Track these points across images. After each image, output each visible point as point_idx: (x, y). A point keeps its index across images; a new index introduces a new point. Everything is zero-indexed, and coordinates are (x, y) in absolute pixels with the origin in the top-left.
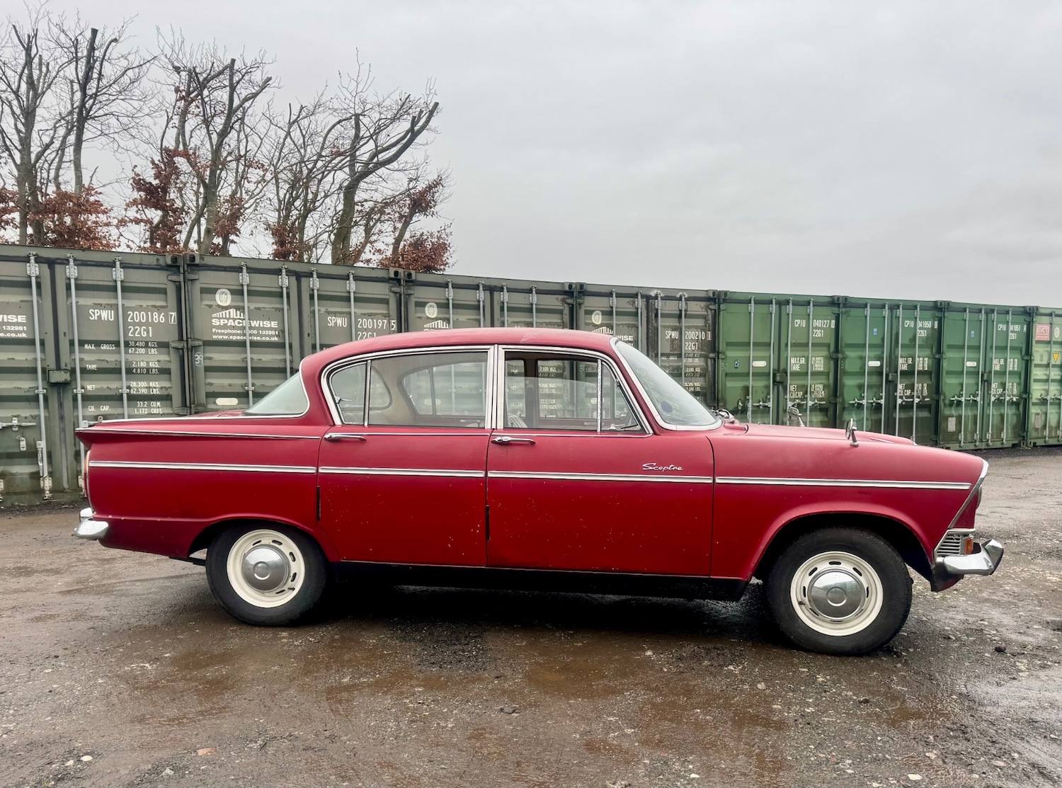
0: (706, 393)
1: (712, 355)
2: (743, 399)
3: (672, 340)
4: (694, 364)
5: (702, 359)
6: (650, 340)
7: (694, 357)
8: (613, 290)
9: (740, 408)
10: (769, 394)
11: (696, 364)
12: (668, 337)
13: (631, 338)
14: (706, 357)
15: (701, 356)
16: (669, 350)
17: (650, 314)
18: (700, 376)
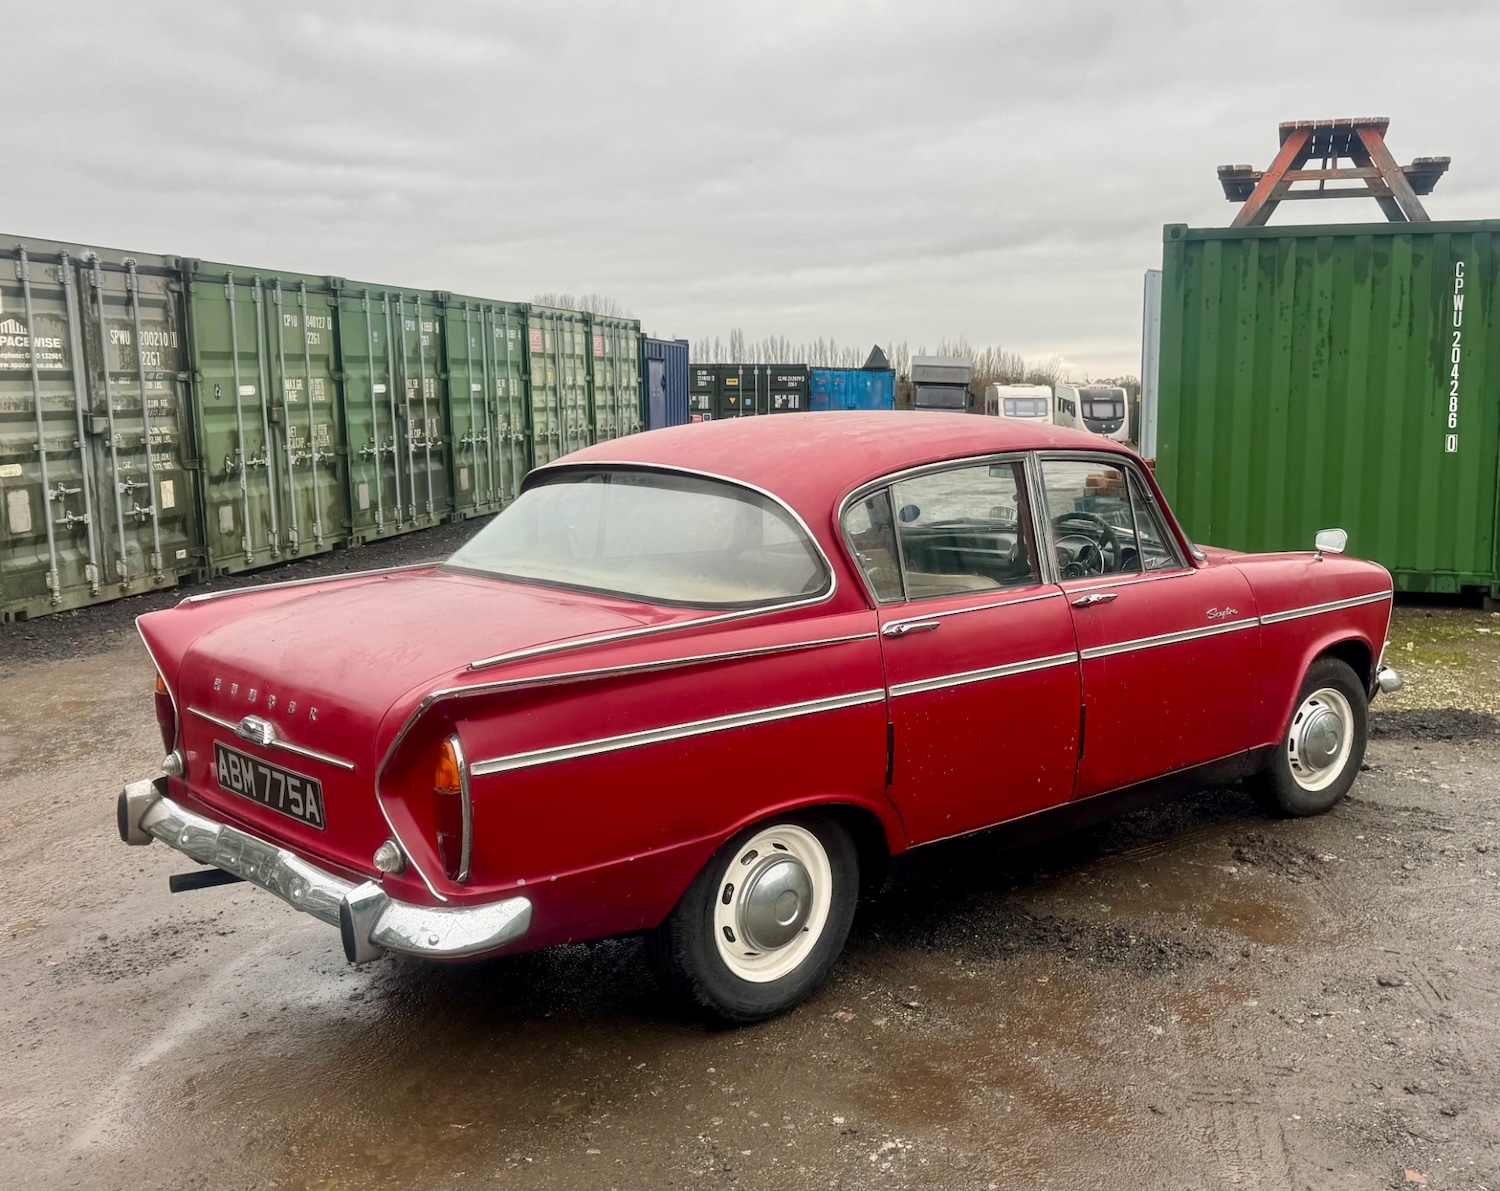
0: (179, 444)
1: (182, 376)
2: (230, 453)
3: (123, 347)
4: (157, 393)
5: (166, 383)
6: (88, 346)
7: (154, 380)
8: (23, 246)
9: (228, 471)
10: (263, 443)
11: (159, 393)
12: (115, 342)
13: (56, 343)
14: (173, 380)
15: (165, 377)
16: (119, 366)
17: (84, 296)
18: (166, 416)
